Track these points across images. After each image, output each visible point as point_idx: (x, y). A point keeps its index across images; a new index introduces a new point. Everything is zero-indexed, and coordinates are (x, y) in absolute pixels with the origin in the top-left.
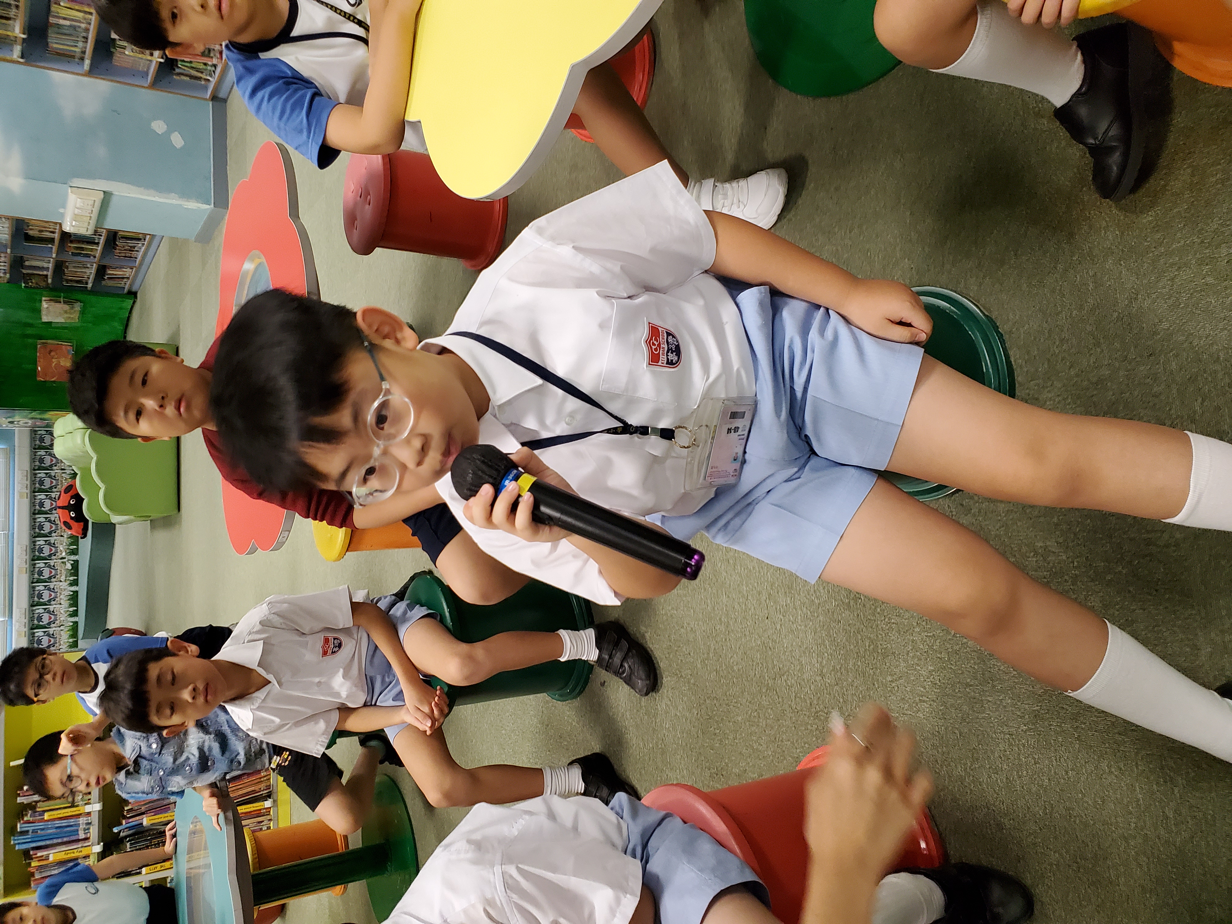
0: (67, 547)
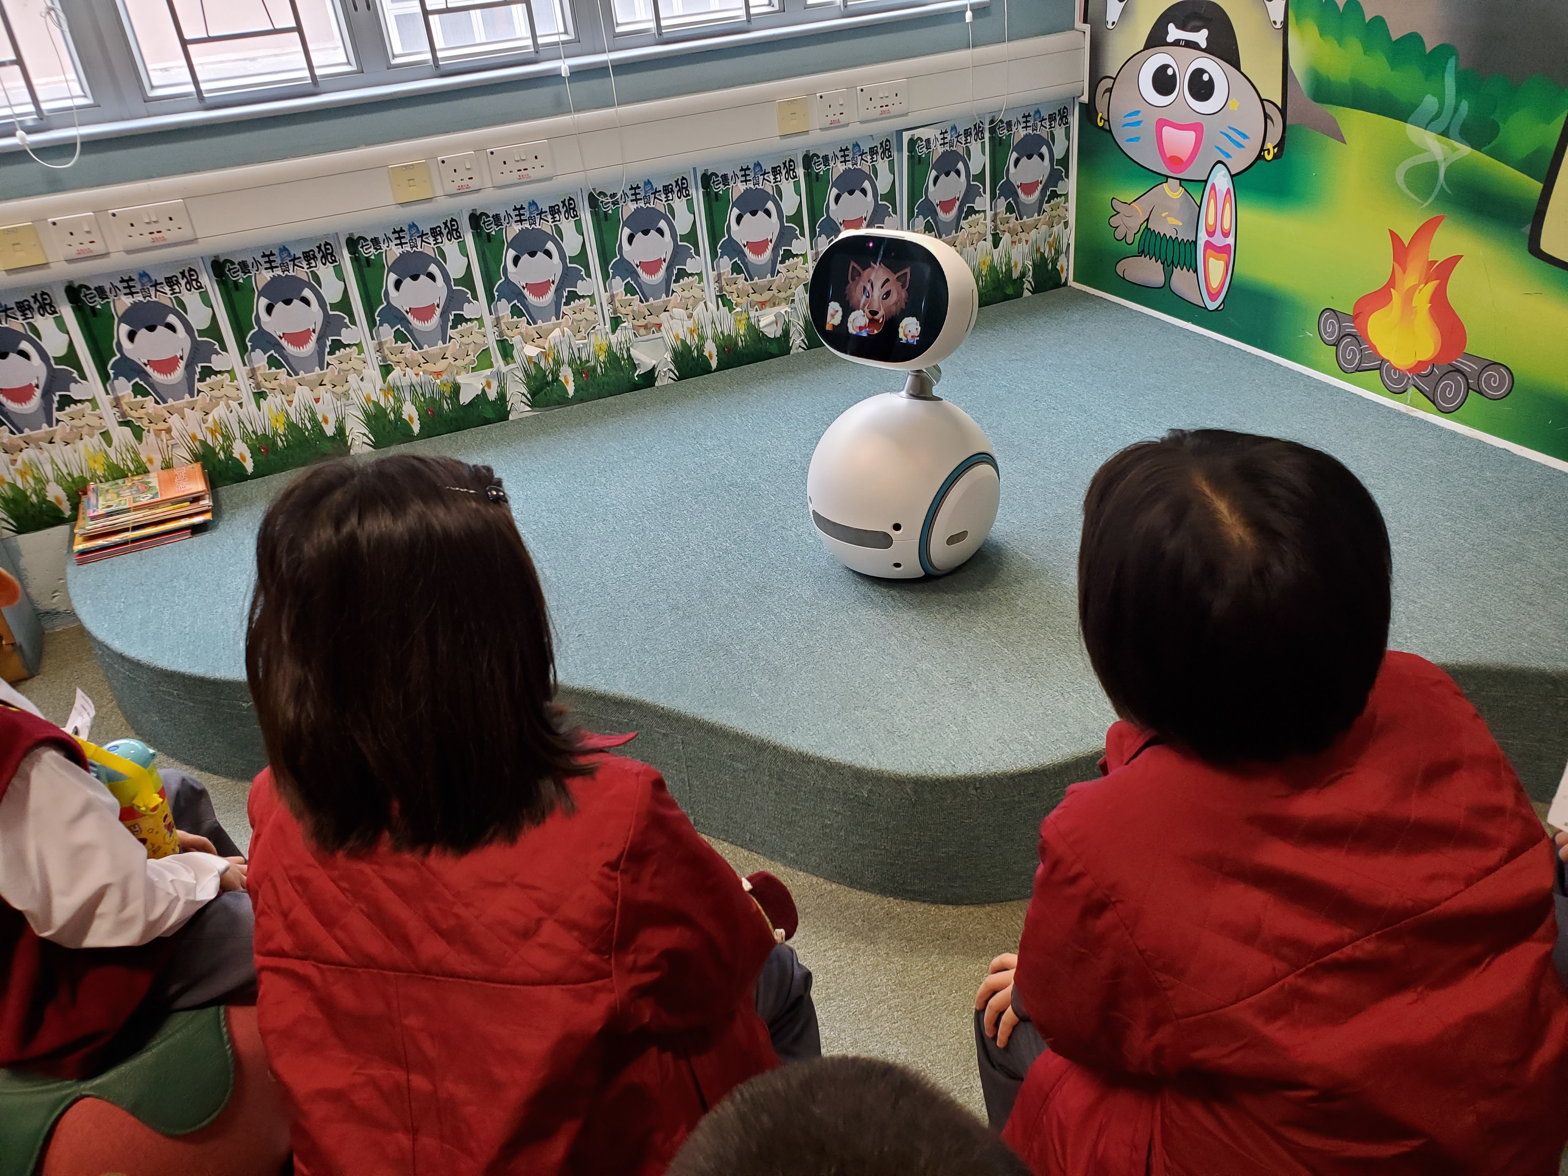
0: (565, 356)
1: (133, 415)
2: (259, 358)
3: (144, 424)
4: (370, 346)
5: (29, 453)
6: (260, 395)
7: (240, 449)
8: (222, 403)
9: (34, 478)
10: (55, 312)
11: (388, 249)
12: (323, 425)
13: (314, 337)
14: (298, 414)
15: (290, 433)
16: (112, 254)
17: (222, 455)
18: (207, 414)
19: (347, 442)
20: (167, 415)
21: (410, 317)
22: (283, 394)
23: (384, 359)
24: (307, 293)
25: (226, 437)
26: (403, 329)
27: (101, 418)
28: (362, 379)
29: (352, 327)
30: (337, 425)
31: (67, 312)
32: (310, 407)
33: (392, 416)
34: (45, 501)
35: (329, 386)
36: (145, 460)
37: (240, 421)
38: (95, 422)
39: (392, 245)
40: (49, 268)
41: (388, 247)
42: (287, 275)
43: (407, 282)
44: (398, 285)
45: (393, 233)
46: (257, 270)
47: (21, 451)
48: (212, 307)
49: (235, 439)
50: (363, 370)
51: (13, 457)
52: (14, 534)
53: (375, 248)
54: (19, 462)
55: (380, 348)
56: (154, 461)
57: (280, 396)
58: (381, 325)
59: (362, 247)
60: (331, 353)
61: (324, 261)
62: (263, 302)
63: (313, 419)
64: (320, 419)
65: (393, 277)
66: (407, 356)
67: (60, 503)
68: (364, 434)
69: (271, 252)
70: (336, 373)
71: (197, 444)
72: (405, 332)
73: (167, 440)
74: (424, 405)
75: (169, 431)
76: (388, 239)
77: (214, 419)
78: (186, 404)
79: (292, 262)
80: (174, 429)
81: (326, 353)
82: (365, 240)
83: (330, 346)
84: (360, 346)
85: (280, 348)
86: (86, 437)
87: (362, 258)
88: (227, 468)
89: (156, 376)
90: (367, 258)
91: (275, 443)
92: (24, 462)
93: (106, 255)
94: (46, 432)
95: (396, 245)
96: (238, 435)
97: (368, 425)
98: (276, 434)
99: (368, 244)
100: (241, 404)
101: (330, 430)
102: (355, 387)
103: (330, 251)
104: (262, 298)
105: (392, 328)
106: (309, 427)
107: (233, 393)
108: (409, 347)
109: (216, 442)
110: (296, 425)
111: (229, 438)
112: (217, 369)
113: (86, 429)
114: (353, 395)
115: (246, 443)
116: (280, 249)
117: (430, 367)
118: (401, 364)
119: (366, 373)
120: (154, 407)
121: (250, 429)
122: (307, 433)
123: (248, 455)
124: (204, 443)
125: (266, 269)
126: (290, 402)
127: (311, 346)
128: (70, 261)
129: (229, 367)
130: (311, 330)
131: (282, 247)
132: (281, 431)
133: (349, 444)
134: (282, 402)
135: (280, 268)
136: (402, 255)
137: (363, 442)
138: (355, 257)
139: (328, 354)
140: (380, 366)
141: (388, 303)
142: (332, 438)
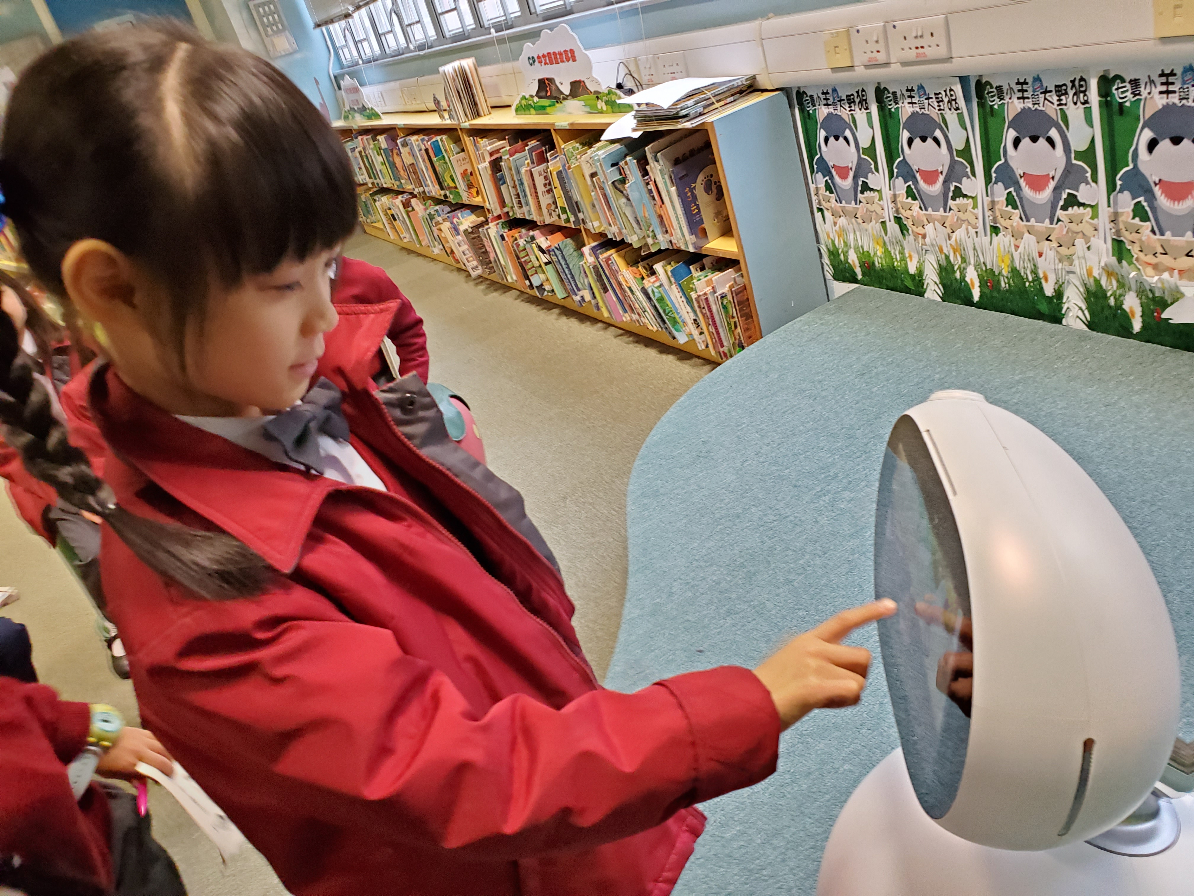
1: (904, 214)
2: (1000, 192)
3: (909, 223)
4: (1105, 212)
5: (842, 221)
6: (995, 230)
7: (972, 276)
8: (964, 226)
9: (844, 242)
10: (867, 109)
11: (1149, 97)
12: (1043, 281)
13: (1052, 184)
14: (1022, 262)
15: (1013, 277)
16: (892, 65)
17: (958, 275)
18: (953, 232)
19: (1061, 309)
20: (926, 222)
21: (1157, 190)
22: (1013, 236)
23: (1118, 232)
24: (1054, 133)
25: (964, 260)
26: (1145, 204)
27: (883, 209)
28: (1089, 248)
29: (1093, 184)
30: (1056, 288)
31: (874, 108)
32: (1033, 259)
33: (1112, 302)
34: (847, 262)
35: (1055, 244)
36: (907, 255)
37: (975, 249)
38: (879, 211)
39: (1156, 91)
40: (854, 70)
41: (1149, 93)
42: (1036, 109)
43: (1165, 145)
44: (1152, 145)
45: (1161, 75)
46: (1010, 98)
47: (840, 217)
48: (966, 130)
49: (970, 264)
50: (1092, 239)
51: (836, 220)
52: (832, 278)
53: (1132, 93)
54: (838, 225)
55: (1114, 219)
56: (913, 259)
57: (1009, 237)
58: (1121, 191)
59: (1117, 89)
60: (1064, 208)
61: (1075, 100)
62: (1012, 134)
63: (1034, 272)
64: (1041, 275)
65: (1147, 135)
66: (1144, 238)
67: (855, 266)
68: (1080, 308)
69: (1025, 79)
70: (1064, 233)
71: (943, 256)
72: (1147, 209)
73: (922, 245)
74: (1151, 303)
75: (924, 236)
76: (1152, 82)
77: (956, 240)
78: (940, 217)
79: (1043, 95)
80: (927, 236)
81: (1059, 207)
82: (1123, 81)
83: (1065, 199)
84: (1094, 208)
85: (1019, 189)
86: (874, 222)
87: (1114, 103)
88: (960, 289)
89: (922, 184)
90: (1121, 105)
91: (999, 282)
92: (840, 227)
93: (887, 64)
94: (854, 208)
95: (1161, 93)
96: (972, 262)
97: (1087, 300)
98: (1000, 273)
99: (1124, 87)
100: (977, 232)
101: (1049, 290)
102: (1081, 254)
103: (1083, 89)
104: (1011, 130)
105: (1133, 199)
106: (1030, 279)
107: (973, 220)
108: (1147, 229)
109: (956, 261)
110: (1018, 272)
111: (965, 261)
112: (965, 193)
113: (874, 213)
114: (1076, 262)
115: (977, 271)
116: (1034, 78)
117: (1166, 260)
118: (1135, 245)
119: (1094, 241)
120: (918, 212)
121: (982, 261)
122: (1027, 284)
123: (977, 283)
124: (947, 257)
125: (1019, 98)
126: (1017, 247)
127: (1046, 194)
128: (867, 67)
129: (973, 193)
130: (1051, 176)
131: (1036, 76)
132: (1005, 272)
133: (1063, 312)
134: (1010, 245)
135: (1030, 100)
136: (1167, 108)
137: (1078, 317)
138: (1107, 101)
139: (1061, 209)
140: (1113, 239)
141: (1135, 166)
142: (1050, 299)
